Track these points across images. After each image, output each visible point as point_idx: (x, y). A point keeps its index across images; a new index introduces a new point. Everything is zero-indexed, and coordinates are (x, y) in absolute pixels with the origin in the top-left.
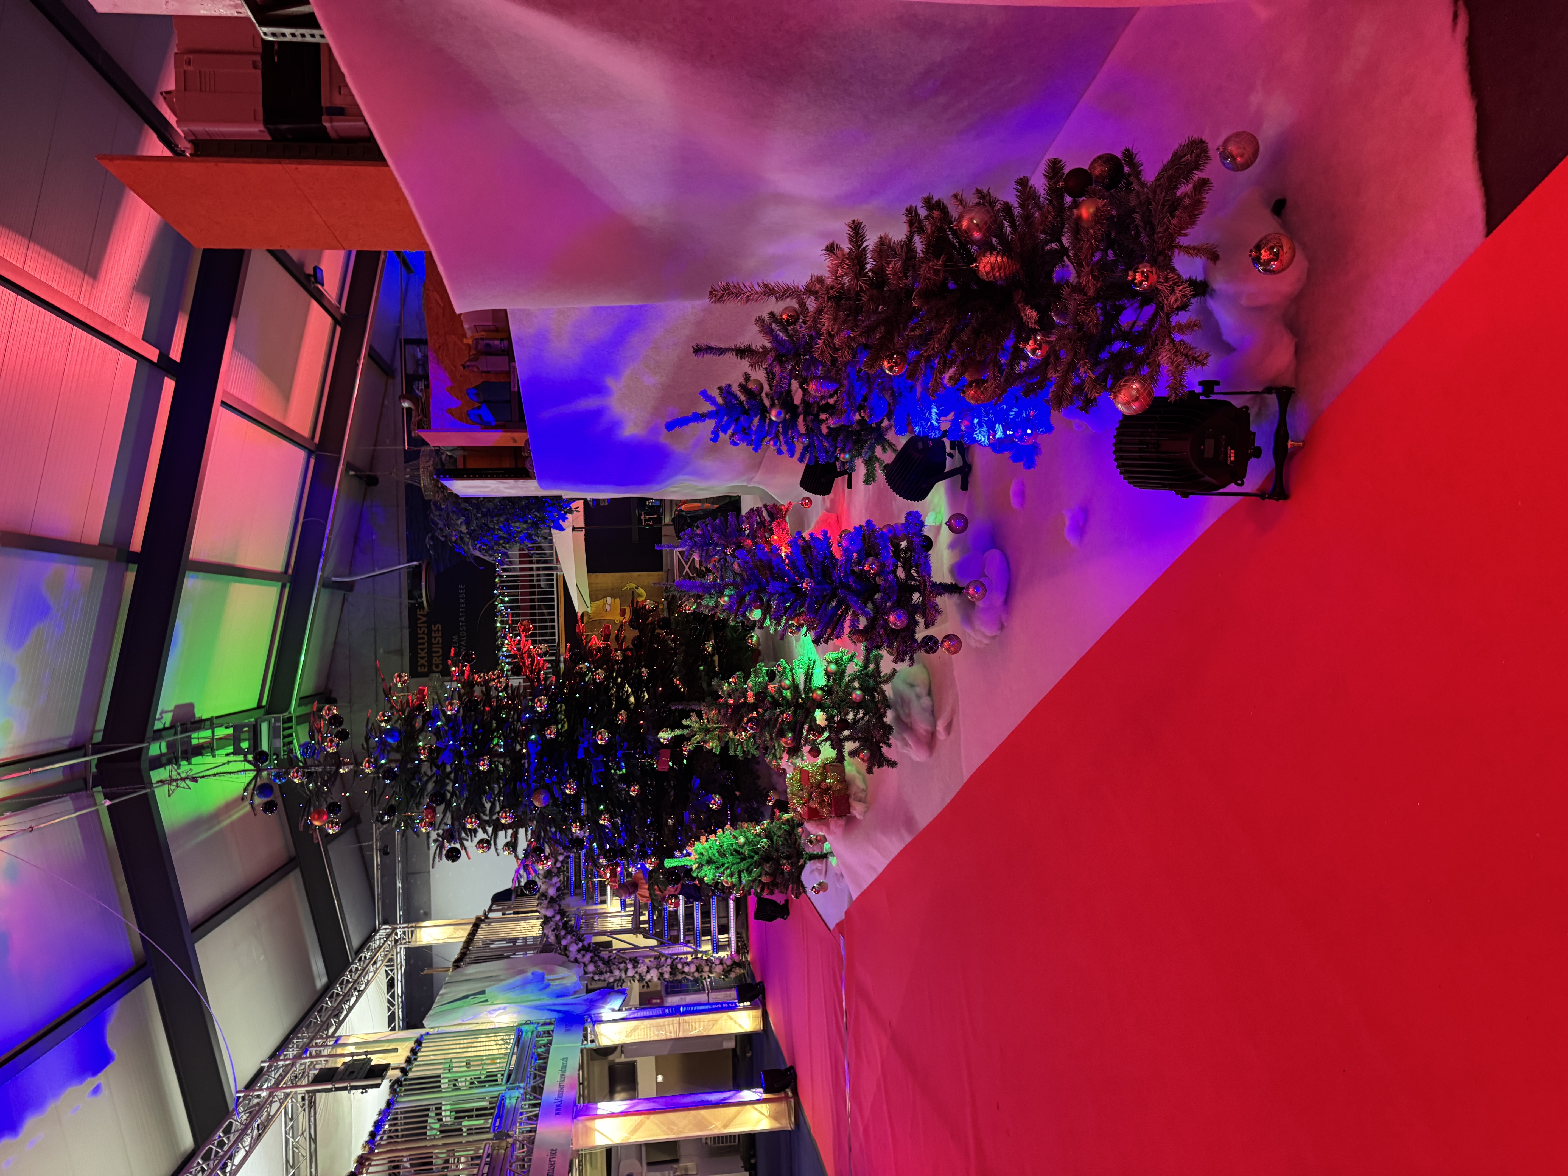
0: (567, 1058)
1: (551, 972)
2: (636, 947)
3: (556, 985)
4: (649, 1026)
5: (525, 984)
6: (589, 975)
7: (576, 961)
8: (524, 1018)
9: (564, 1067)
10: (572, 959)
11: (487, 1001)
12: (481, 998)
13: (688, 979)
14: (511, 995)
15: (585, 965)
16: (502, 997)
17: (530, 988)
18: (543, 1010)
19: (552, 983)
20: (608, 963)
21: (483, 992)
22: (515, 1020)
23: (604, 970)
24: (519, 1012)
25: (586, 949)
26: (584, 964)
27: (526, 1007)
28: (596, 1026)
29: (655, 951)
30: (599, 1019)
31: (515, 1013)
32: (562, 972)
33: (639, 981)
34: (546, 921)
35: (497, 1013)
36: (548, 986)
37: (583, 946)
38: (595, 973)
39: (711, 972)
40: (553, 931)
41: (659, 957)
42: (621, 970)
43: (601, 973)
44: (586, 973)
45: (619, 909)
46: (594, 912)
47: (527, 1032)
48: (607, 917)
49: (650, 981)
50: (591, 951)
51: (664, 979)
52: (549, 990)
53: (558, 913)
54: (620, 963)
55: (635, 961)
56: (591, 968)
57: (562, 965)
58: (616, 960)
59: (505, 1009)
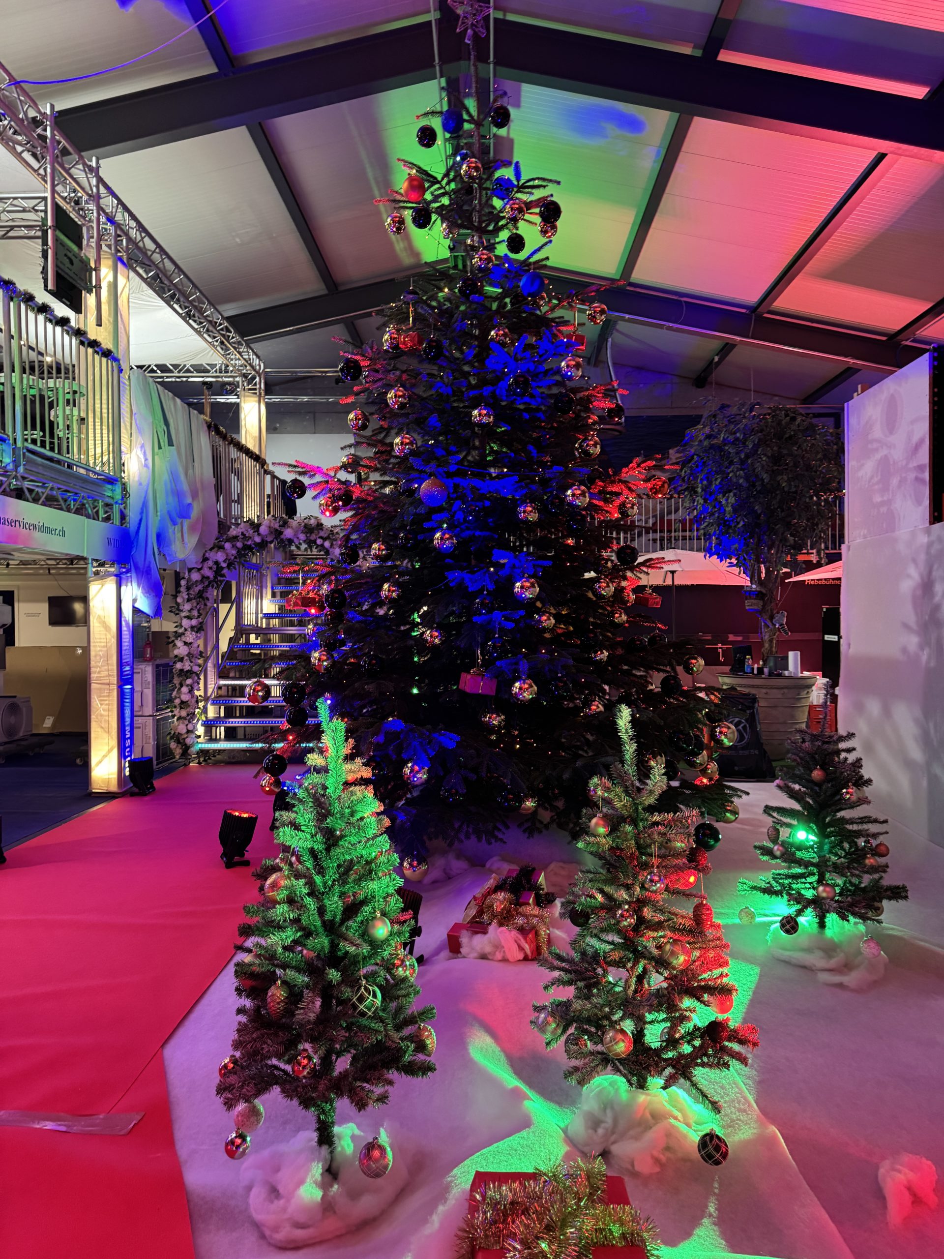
0: (64, 535)
1: (192, 528)
2: (219, 630)
3: (174, 533)
4: (109, 645)
5: (178, 494)
6: (187, 574)
7: (205, 559)
8: (132, 489)
9: (49, 531)
10: (207, 555)
11: (160, 448)
12: (164, 441)
13: (173, 690)
14: (164, 476)
15: (199, 570)
16: (162, 465)
17: (173, 502)
18: (142, 513)
19: (178, 528)
20: (201, 596)
21: (171, 443)
22: (131, 478)
23: (191, 592)
24: (140, 484)
25: (218, 571)
26: (201, 569)
27: (146, 492)
28: (114, 578)
29: (212, 652)
30: (123, 582)
31: (140, 477)
32: (192, 541)
33: (176, 632)
34: (255, 527)
35: (142, 456)
36: (174, 523)
37: (222, 568)
38: (188, 581)
39: (179, 718)
40: (243, 534)
41: (202, 656)
42: (190, 611)
43: (188, 588)
44: (190, 570)
45: (265, 611)
46: (264, 584)
47: (113, 491)
48: (257, 599)
49: (175, 645)
50: (215, 577)
51: (175, 663)
52: (169, 523)
53: (263, 540)
54: (199, 611)
55: (198, 629)
56: (195, 576)
57: (200, 543)
58: (202, 606)
59: (146, 466)
